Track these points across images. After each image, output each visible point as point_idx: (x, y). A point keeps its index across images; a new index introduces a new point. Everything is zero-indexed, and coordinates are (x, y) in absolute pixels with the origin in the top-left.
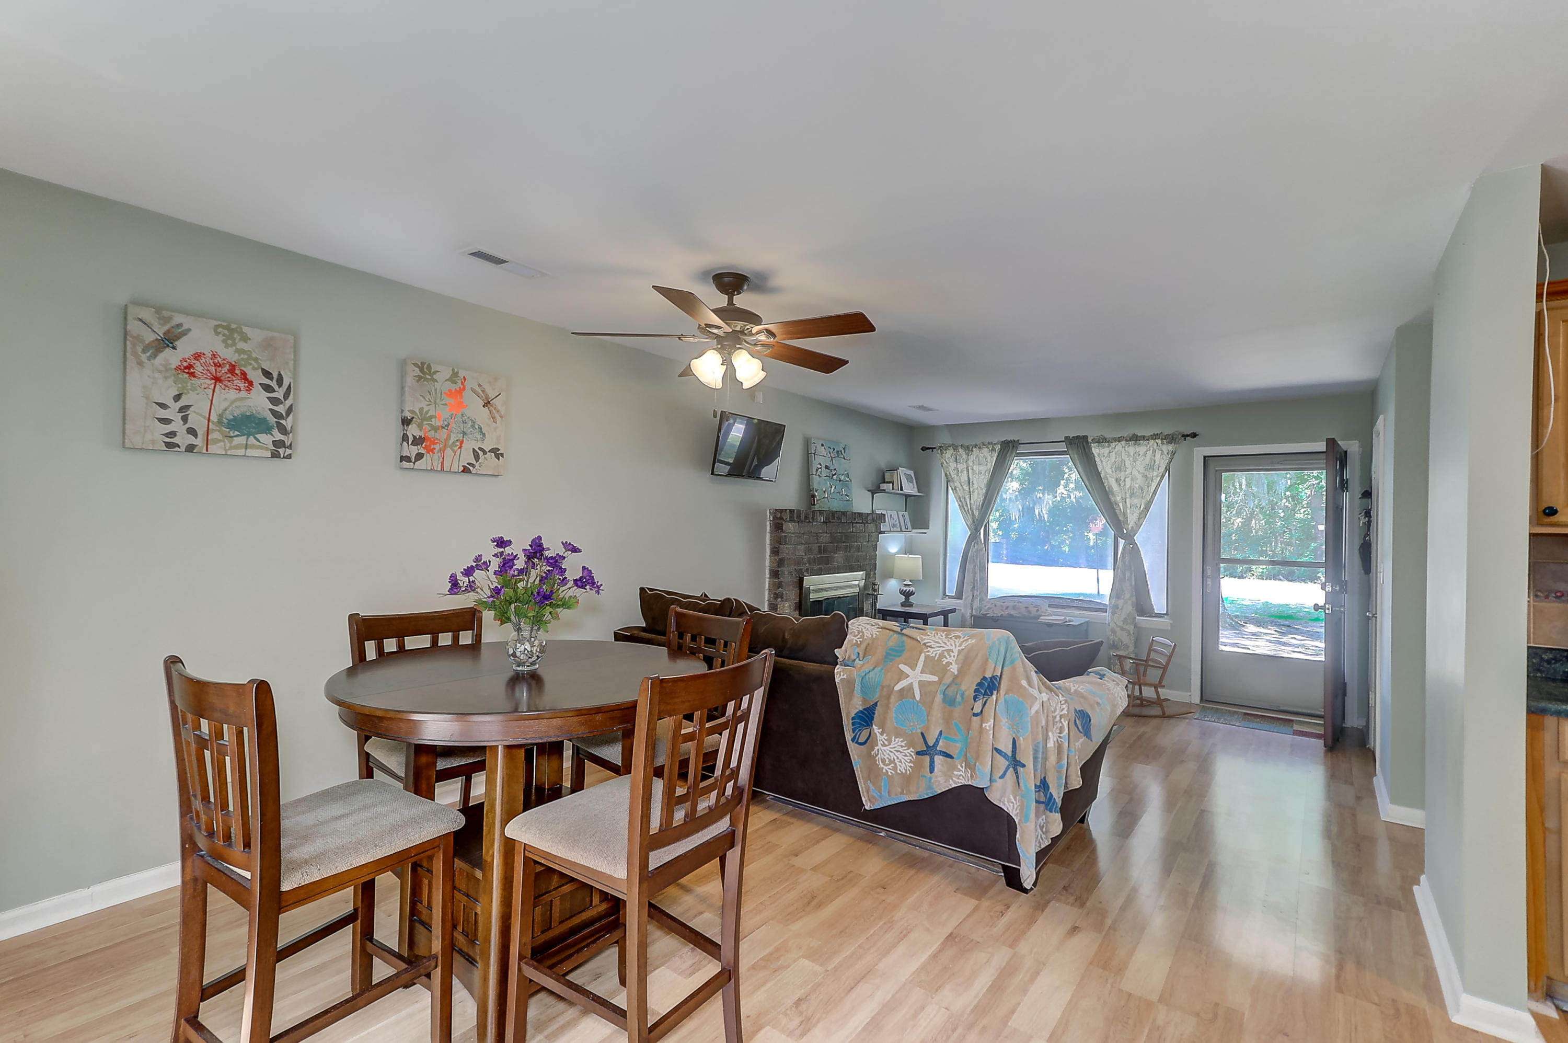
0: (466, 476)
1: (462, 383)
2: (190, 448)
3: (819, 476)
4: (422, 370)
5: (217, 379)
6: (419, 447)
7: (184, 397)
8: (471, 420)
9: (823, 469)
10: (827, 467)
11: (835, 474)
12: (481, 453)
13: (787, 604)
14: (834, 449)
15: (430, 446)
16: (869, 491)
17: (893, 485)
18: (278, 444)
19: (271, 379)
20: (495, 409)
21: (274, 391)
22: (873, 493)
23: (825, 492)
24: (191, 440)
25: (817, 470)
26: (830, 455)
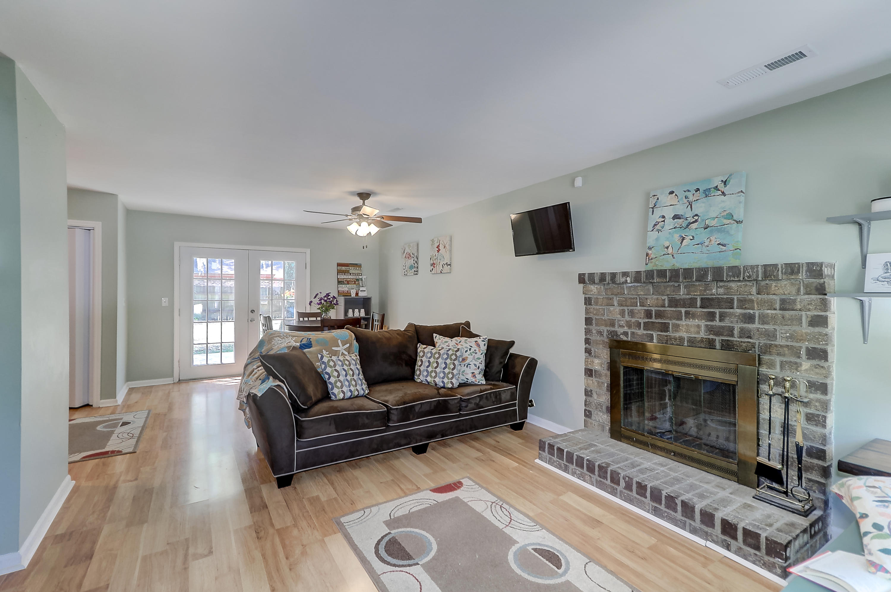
1: (440, 242)
3: (658, 231)
4: (432, 241)
5: (408, 258)
8: (441, 254)
10: (676, 217)
12: (444, 265)
13: (597, 361)
14: (697, 190)
15: (434, 266)
18: (414, 271)
19: (413, 255)
21: (413, 258)
23: (667, 248)
24: (406, 273)
26: (685, 201)
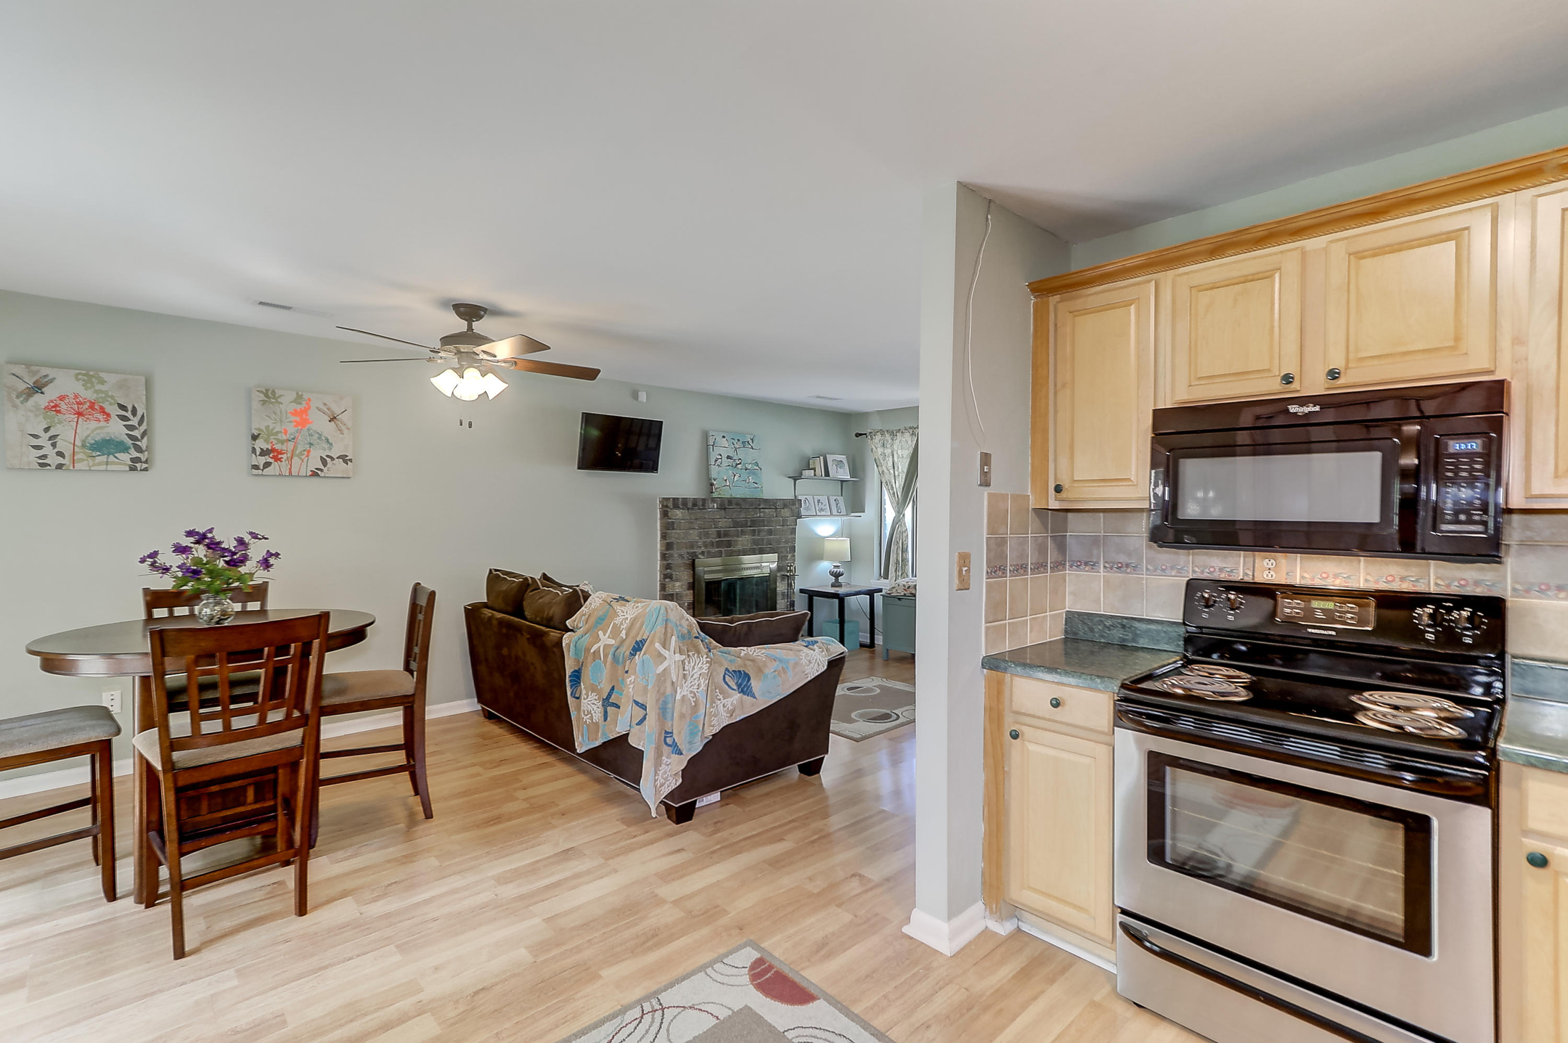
0: (315, 480)
1: (307, 404)
2: (60, 467)
3: (718, 465)
4: (266, 395)
5: (80, 414)
6: (267, 457)
7: (52, 429)
8: (318, 433)
9: (724, 459)
10: (728, 457)
11: (740, 464)
12: (328, 460)
13: (678, 584)
14: (739, 440)
15: (277, 456)
16: (789, 477)
17: (815, 471)
18: (135, 460)
19: (127, 411)
20: (341, 423)
21: (129, 420)
22: (795, 479)
23: (726, 480)
24: (60, 460)
25: (716, 461)
26: (733, 446)
